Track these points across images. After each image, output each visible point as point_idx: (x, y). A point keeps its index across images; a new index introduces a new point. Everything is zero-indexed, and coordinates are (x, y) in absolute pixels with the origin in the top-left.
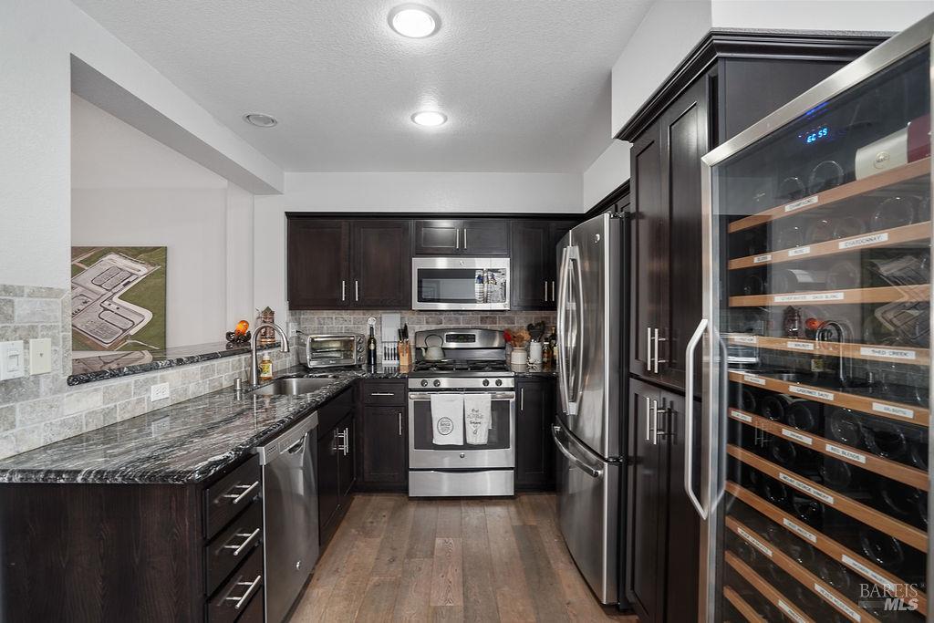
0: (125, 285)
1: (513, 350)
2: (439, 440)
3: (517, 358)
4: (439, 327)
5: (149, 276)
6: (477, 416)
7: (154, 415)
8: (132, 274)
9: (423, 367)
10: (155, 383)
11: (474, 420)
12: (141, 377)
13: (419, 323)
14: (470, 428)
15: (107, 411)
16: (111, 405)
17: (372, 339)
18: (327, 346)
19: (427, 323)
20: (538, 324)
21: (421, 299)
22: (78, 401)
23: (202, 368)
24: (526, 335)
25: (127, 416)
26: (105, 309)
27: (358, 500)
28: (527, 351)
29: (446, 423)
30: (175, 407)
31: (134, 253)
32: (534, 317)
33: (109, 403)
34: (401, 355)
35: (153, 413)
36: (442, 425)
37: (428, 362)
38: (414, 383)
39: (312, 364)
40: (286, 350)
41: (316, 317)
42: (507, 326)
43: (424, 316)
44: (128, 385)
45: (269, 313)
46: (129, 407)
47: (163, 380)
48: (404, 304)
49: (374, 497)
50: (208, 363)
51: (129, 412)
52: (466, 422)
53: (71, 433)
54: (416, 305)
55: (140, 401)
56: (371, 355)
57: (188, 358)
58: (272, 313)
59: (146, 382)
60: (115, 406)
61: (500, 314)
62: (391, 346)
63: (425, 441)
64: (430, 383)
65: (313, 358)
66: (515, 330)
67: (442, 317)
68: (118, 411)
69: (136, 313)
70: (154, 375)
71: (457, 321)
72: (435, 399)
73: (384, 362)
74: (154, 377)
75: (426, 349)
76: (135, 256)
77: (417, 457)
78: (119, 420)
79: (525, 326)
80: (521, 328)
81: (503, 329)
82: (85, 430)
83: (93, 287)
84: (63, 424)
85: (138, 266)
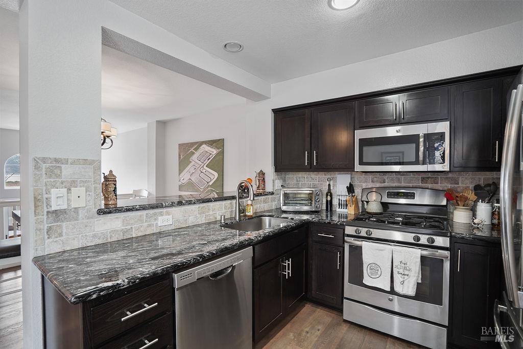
0: (208, 160)
1: (456, 209)
2: (367, 281)
3: (460, 217)
4: (383, 185)
5: (217, 154)
6: (405, 268)
7: (160, 234)
8: (211, 154)
9: (363, 218)
10: (162, 215)
11: (401, 271)
12: (152, 212)
13: (366, 182)
14: (397, 278)
15: (125, 230)
16: (129, 227)
17: (329, 193)
18: (299, 196)
19: (372, 182)
20: (489, 185)
21: (361, 163)
22: (104, 223)
23: (199, 207)
24: (472, 196)
25: (140, 234)
26: (202, 172)
27: (307, 308)
28: (473, 210)
29: (375, 268)
30: (178, 230)
31: (211, 143)
32: (483, 178)
33: (127, 226)
34: (349, 205)
35: (160, 233)
36: (370, 269)
37: (368, 213)
38: (349, 230)
39: (284, 208)
40: (252, 199)
41: (295, 176)
42: (449, 186)
43: (370, 177)
44: (141, 216)
45: (262, 174)
46: (142, 229)
47: (168, 214)
48: (348, 168)
49: (319, 310)
50: (205, 205)
51: (141, 232)
52: (394, 271)
53: (100, 242)
54: (358, 168)
55: (149, 226)
56: (330, 204)
57: (187, 201)
58: (264, 174)
59: (155, 214)
60: (132, 228)
61: (443, 176)
62: (343, 199)
63: (357, 279)
64: (363, 232)
65: (285, 204)
66: (459, 190)
67: (385, 177)
68: (133, 231)
69: (211, 173)
70: (161, 211)
71: (399, 181)
72: (366, 246)
73: (338, 210)
74: (162, 212)
75: (367, 202)
76: (212, 145)
77: (350, 289)
78: (134, 236)
79: (472, 186)
80: (467, 188)
81: (446, 189)
82: (109, 240)
83: (197, 161)
84: (94, 236)
85: (213, 150)
